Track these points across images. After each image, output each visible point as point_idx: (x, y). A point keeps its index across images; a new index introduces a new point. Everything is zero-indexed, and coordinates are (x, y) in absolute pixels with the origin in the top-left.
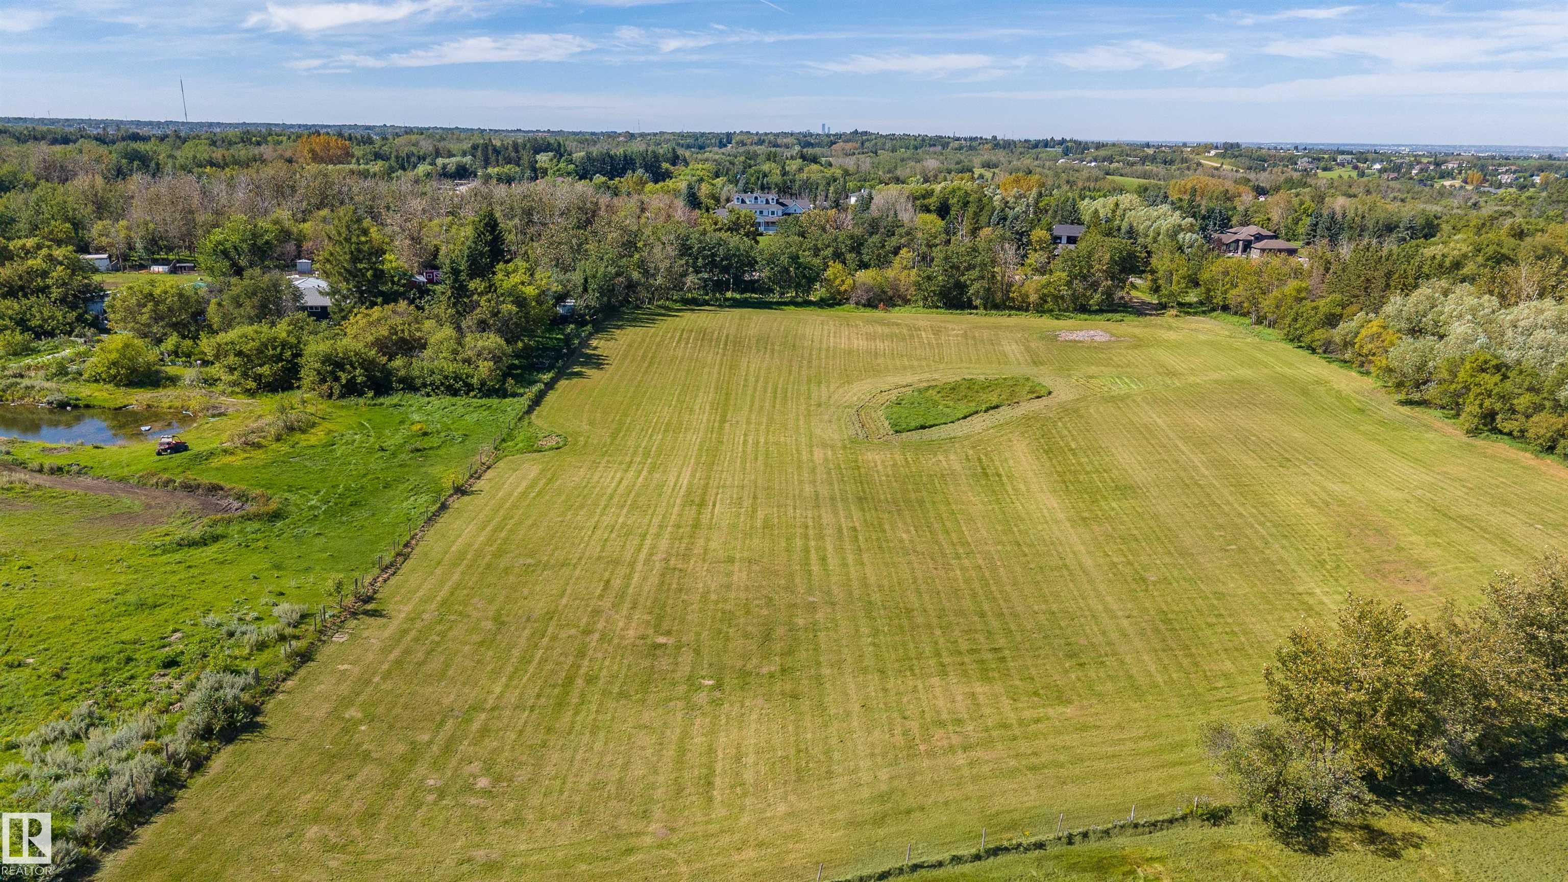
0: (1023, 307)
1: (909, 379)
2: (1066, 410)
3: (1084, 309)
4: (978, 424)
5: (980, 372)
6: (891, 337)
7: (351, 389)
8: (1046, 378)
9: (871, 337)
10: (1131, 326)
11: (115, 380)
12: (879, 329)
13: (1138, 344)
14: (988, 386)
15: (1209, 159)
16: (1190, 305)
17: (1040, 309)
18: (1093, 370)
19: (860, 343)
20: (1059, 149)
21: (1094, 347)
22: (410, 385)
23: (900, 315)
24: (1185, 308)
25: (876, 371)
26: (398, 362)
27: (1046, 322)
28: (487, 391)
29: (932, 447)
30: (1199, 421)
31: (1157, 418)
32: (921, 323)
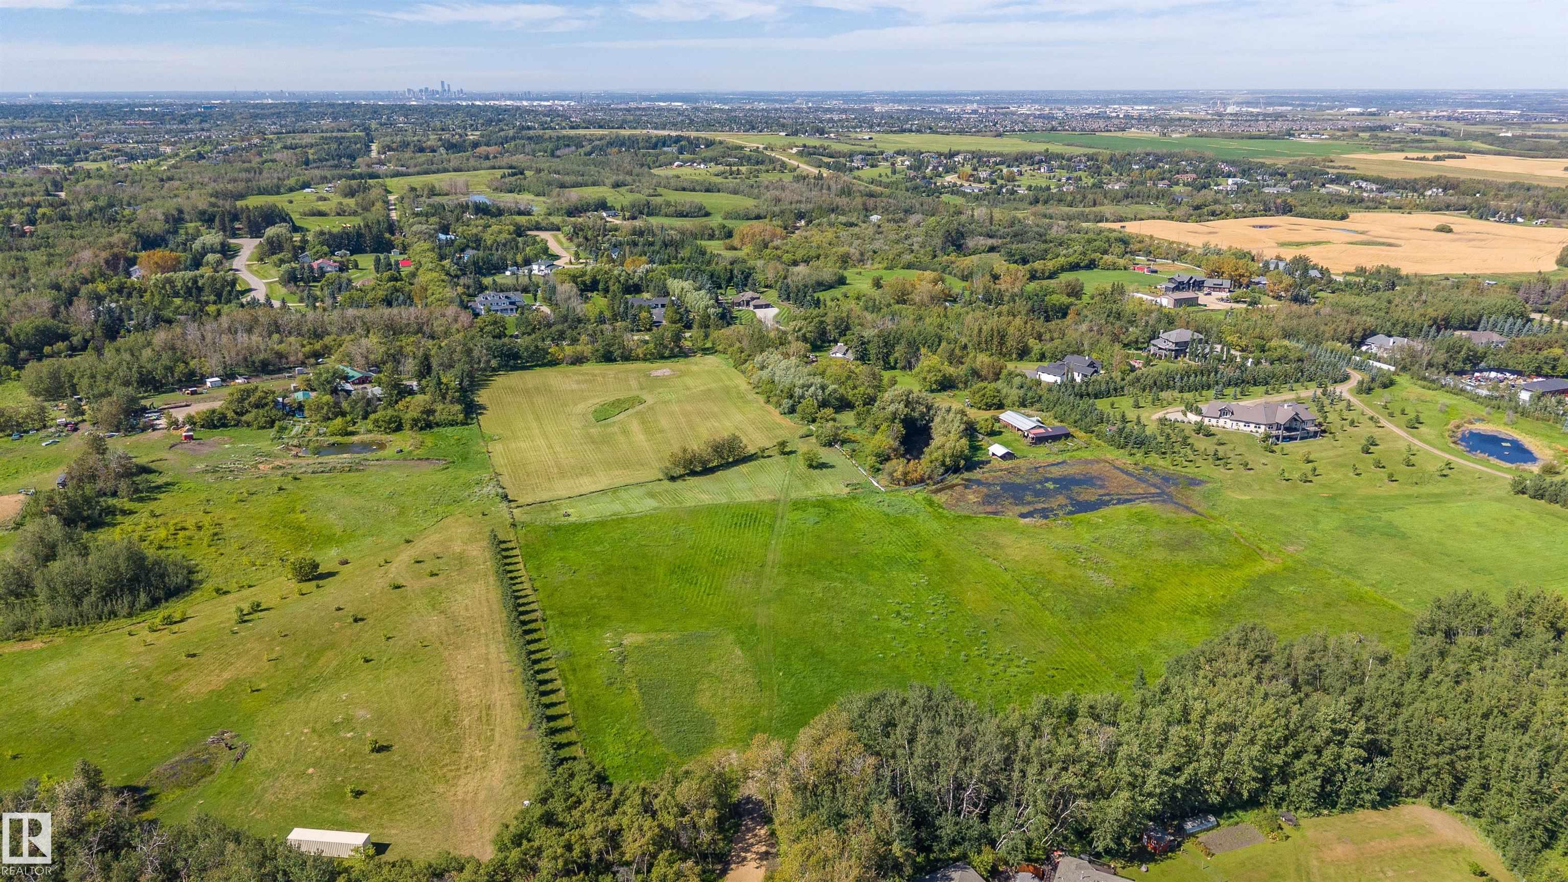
0: (637, 359)
1: (597, 401)
2: (651, 408)
3: (663, 357)
4: (622, 416)
5: (622, 396)
6: (586, 381)
7: (421, 429)
8: (644, 397)
9: (578, 382)
10: (681, 364)
11: (341, 435)
12: (581, 378)
13: (683, 374)
14: (624, 402)
15: (791, 156)
16: (708, 349)
17: (645, 359)
18: (661, 390)
19: (575, 386)
20: (674, 149)
21: (665, 379)
22: (438, 425)
23: (587, 367)
24: (706, 351)
25: (585, 399)
26: (431, 418)
27: (647, 365)
28: (463, 424)
29: (608, 425)
30: (689, 408)
31: (676, 408)
32: (597, 372)
